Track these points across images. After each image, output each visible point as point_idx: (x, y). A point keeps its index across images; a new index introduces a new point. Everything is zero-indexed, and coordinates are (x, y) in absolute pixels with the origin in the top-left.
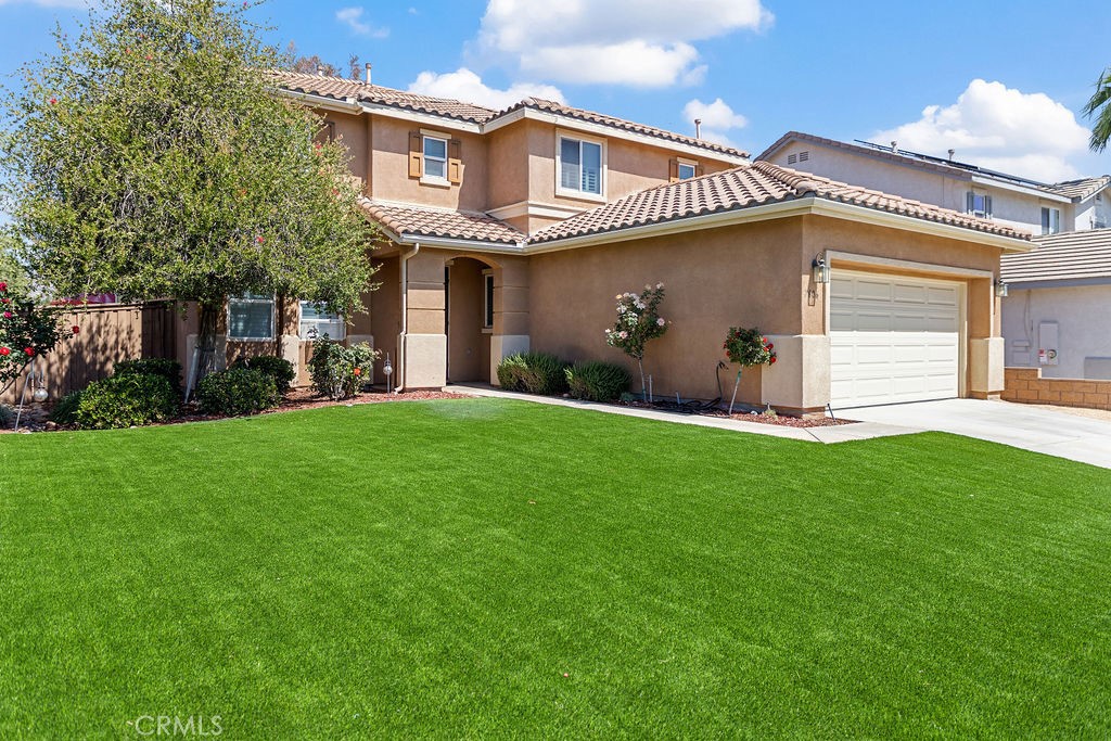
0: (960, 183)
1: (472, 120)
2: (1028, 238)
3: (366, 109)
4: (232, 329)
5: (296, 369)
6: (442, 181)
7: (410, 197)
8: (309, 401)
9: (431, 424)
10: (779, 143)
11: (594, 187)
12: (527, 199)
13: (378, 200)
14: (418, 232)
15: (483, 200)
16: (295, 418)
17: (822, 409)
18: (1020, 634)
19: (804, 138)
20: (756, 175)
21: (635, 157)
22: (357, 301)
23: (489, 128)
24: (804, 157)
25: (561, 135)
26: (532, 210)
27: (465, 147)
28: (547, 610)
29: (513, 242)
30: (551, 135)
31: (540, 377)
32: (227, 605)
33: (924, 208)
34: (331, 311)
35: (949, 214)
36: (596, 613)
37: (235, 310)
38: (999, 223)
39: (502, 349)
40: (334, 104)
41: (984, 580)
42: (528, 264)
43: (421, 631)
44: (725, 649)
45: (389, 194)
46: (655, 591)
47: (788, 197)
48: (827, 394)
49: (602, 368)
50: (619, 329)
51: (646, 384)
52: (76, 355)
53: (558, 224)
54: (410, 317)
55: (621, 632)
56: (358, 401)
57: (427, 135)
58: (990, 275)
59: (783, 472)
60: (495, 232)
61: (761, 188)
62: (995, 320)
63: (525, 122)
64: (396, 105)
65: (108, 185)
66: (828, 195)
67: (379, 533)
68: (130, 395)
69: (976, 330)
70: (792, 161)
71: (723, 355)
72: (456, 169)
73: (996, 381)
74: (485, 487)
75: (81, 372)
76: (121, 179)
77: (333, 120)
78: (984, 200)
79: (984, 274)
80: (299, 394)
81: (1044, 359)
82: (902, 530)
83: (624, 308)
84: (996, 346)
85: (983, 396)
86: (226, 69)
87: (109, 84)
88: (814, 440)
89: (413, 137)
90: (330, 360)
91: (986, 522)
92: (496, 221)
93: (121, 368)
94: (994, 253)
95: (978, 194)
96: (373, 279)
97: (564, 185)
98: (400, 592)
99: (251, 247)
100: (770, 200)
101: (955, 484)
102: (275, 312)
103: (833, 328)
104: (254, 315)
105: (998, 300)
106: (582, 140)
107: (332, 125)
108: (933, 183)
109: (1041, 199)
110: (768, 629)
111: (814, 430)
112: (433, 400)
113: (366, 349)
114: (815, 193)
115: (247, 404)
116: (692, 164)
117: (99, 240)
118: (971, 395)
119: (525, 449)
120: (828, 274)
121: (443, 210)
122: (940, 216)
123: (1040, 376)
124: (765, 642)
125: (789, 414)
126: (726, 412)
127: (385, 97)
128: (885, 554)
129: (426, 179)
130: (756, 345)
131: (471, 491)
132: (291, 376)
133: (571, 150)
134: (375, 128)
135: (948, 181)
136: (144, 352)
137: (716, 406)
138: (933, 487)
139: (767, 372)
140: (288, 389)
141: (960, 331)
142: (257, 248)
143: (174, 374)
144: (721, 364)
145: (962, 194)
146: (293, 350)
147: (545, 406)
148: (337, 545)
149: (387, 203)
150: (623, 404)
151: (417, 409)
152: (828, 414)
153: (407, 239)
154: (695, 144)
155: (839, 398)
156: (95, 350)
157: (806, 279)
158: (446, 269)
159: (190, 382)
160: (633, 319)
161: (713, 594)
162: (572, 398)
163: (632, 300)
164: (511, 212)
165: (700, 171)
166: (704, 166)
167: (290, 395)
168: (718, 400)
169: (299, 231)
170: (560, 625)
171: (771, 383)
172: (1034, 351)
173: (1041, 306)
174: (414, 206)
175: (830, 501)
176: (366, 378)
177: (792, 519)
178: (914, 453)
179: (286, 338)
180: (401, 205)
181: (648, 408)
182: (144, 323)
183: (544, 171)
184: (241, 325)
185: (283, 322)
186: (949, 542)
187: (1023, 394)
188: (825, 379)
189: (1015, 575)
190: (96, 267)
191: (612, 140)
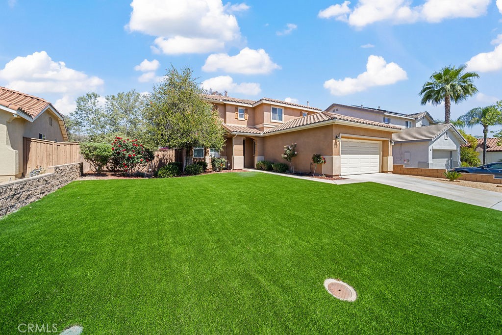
0: (381, 115)
1: (250, 104)
2: (400, 129)
3: (225, 102)
4: (194, 156)
5: (208, 165)
6: (243, 119)
7: (235, 123)
8: (210, 172)
9: (237, 178)
10: (330, 107)
11: (280, 119)
12: (263, 122)
13: (227, 124)
14: (236, 131)
15: (253, 124)
16: (206, 176)
17: (338, 175)
18: (388, 244)
19: (337, 105)
20: (322, 114)
21: (291, 111)
22: (221, 148)
23: (254, 106)
24: (337, 110)
25: (272, 107)
26: (265, 126)
27: (249, 111)
28: (250, 229)
29: (260, 133)
30: (269, 107)
31: (266, 167)
32: (169, 223)
33: (370, 122)
34: (216, 151)
35: (377, 123)
36: (262, 230)
37: (195, 150)
38: (392, 125)
39: (257, 160)
40: (217, 102)
41: (378, 226)
42: (263, 139)
43: (214, 233)
44: (296, 243)
45: (230, 123)
46: (280, 224)
47: (329, 119)
48: (340, 171)
49: (281, 164)
50: (285, 154)
51: (292, 168)
52: (160, 160)
53: (271, 129)
54: (235, 152)
55: (268, 236)
56: (222, 172)
57: (239, 108)
58: (389, 139)
59: (324, 192)
60: (255, 131)
61: (322, 118)
62: (390, 152)
63: (263, 104)
64: (232, 101)
65: (163, 122)
66: (340, 119)
67: (214, 206)
68: (169, 170)
69: (384, 154)
70: (334, 111)
71: (312, 161)
72: (246, 116)
73: (391, 168)
74: (244, 194)
75: (161, 164)
76: (166, 120)
77: (216, 105)
78: (388, 120)
79: (387, 139)
80: (210, 170)
81: (405, 162)
82: (355, 210)
83: (286, 149)
84: (390, 159)
85: (386, 172)
86: (191, 94)
87: (165, 99)
88: (335, 183)
89: (236, 108)
90: (215, 162)
91: (382, 208)
92: (256, 128)
93: (170, 164)
94: (390, 133)
95: (386, 118)
96: (225, 143)
97: (273, 119)
98: (213, 222)
99: (195, 135)
100: (324, 120)
101: (374, 197)
102: (204, 151)
103: (342, 154)
104: (199, 152)
105: (391, 146)
106: (277, 108)
107: (216, 106)
108: (373, 115)
109: (405, 119)
110: (309, 238)
111: (335, 181)
112: (240, 172)
113: (223, 159)
114: (336, 118)
115: (196, 172)
116: (306, 113)
117: (162, 135)
118: (383, 172)
119: (257, 185)
120: (341, 140)
121: (243, 126)
122: (373, 124)
123: (404, 167)
124: (308, 242)
125: (329, 176)
126: (312, 176)
127: (229, 99)
128: (349, 217)
129: (239, 119)
130: (321, 158)
131: (240, 195)
132: (207, 166)
133: (274, 110)
134: (227, 107)
135: (378, 115)
136: (175, 160)
137: (310, 174)
138: (367, 197)
139: (323, 165)
140: (206, 169)
141: (379, 154)
142: (197, 136)
143: (181, 166)
144: (311, 164)
145: (382, 118)
146: (208, 160)
147: (266, 174)
148: (203, 208)
149: (230, 125)
150: (286, 174)
151: (234, 174)
152: (340, 177)
153: (233, 133)
154: (307, 108)
155: (343, 172)
156: (164, 160)
157: (334, 141)
158: (244, 141)
159: (184, 167)
160: (288, 152)
161: (296, 226)
162: (274, 172)
163: (288, 147)
164: (259, 126)
165: (308, 114)
166: (309, 113)
167: (207, 171)
168: (310, 173)
169: (207, 131)
170: (251, 233)
171: (324, 168)
172: (403, 160)
173: (405, 148)
174: (236, 125)
175: (336, 200)
176: (224, 167)
177: (323, 206)
178: (364, 188)
179: (206, 157)
180: (233, 125)
181: (292, 175)
182: (175, 154)
183: (268, 116)
184: (196, 154)
185: (206, 153)
186: (369, 214)
187: (399, 172)
188: (340, 167)
189: (389, 225)
190: (161, 141)
191: (285, 107)
